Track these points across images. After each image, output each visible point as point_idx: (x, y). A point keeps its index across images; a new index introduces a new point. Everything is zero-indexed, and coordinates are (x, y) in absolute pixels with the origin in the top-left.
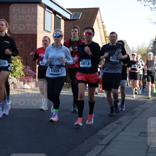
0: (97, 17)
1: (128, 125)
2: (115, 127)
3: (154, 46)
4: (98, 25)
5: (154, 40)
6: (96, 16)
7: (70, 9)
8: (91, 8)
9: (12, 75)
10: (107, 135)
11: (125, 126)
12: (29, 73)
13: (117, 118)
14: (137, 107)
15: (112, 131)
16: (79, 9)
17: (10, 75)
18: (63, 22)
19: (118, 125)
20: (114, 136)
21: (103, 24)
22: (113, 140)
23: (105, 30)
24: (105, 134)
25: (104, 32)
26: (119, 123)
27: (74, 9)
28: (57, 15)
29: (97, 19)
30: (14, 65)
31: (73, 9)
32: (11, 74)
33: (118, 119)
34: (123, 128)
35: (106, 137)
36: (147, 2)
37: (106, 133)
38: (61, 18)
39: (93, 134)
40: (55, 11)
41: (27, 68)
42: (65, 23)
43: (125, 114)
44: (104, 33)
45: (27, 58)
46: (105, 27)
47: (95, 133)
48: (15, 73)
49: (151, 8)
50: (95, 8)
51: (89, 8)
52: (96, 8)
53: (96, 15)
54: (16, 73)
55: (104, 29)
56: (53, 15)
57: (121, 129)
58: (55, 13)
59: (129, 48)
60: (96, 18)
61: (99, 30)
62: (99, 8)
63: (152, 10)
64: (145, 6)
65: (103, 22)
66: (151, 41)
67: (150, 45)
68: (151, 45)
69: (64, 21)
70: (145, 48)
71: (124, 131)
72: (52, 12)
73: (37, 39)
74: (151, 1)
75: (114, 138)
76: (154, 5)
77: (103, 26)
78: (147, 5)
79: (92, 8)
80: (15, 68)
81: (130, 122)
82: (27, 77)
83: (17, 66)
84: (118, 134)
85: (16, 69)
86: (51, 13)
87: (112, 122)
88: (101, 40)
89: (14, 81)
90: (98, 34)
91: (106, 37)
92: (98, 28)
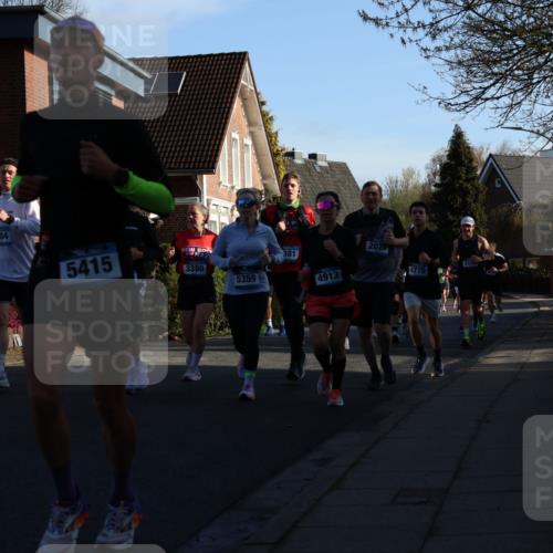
0: (240, 87)
1: (353, 466)
2: (312, 477)
3: (442, 178)
4: (246, 111)
5: (445, 160)
6: (237, 83)
8: (218, 55)
19: (320, 468)
20: (302, 511)
21: (265, 108)
22: (299, 525)
23: (273, 131)
24: (272, 504)
25: (269, 136)
29: (241, 93)
35: (276, 514)
36: (409, 31)
37: (276, 500)
39: (232, 506)
44: (270, 142)
46: (271, 119)
47: (238, 501)
49: (425, 50)
50: (231, 54)
52: (235, 54)
53: (238, 78)
55: (266, 127)
60: (238, 90)
61: (252, 134)
62: (245, 54)
63: (427, 57)
64: (403, 42)
65: (263, 103)
66: (434, 160)
67: (432, 177)
68: (434, 174)
70: (415, 187)
71: (340, 488)
74: (424, 26)
75: (303, 515)
76: (434, 37)
77: (263, 115)
78: (411, 41)
79: (222, 55)
81: (363, 455)
84: (319, 500)
88: (260, 166)
90: (247, 145)
91: (275, 155)
92: (247, 123)
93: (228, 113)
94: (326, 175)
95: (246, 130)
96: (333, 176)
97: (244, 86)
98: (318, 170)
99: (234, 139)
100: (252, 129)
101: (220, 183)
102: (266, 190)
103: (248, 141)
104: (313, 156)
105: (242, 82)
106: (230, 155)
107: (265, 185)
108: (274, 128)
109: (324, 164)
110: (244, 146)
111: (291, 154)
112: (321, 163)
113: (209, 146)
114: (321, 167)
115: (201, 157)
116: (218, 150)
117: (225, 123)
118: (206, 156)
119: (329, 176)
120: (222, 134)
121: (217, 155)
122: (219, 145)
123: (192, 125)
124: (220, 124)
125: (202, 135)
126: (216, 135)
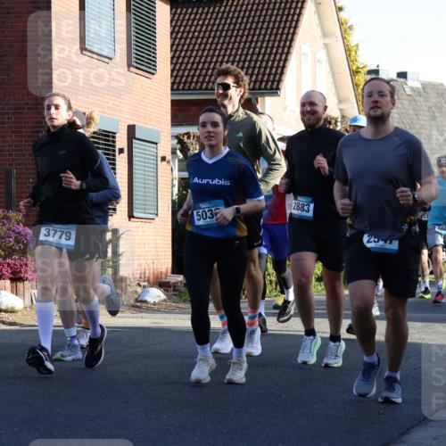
4: (320, 18)
12: (17, 241)
13: (403, 434)
21: (342, 14)
23: (353, 44)
25: (348, 50)
33: (404, 438)
41: (8, 219)
42: (173, 15)
44: (348, 56)
45: (9, 173)
46: (351, 28)
55: (344, 38)
61: (326, 45)
65: (340, 9)
69: (168, 8)
77: (341, 24)
82: (9, 261)
88: (336, 87)
90: (320, 61)
91: (354, 73)
92: (320, 34)
93: (297, 21)
94: (417, 98)
95: (320, 42)
96: (427, 100)
98: (409, 91)
99: (304, 54)
100: (328, 41)
101: (285, 108)
102: (343, 117)
103: (322, 55)
104: (403, 75)
106: (299, 72)
107: (341, 110)
108: (353, 39)
109: (418, 85)
110: (317, 62)
111: (375, 73)
112: (412, 82)
113: (273, 61)
114: (412, 89)
115: (263, 75)
116: (284, 67)
117: (294, 33)
118: (269, 75)
119: (422, 99)
120: (290, 47)
121: (282, 73)
122: (286, 60)
123: (253, 36)
124: (287, 35)
125: (266, 48)
126: (283, 48)
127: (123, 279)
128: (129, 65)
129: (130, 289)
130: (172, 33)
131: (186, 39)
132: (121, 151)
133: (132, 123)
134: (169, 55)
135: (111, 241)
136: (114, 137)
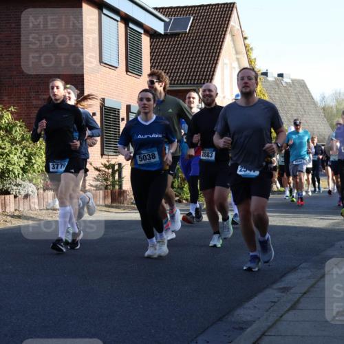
0: (230, 26)
1: (305, 293)
2: (276, 300)
4: (234, 43)
6: (228, 24)
7: (163, 8)
8: (215, 5)
9: (25, 176)
10: (254, 321)
11: (298, 296)
13: (284, 275)
14: (332, 245)
15: (267, 311)
16: (186, 7)
17: (20, 176)
18: (146, 41)
19: (283, 294)
20: (269, 324)
21: (247, 41)
22: (266, 334)
23: (253, 58)
24: (249, 318)
25: (250, 61)
26: (285, 290)
27: (175, 8)
28: (131, 25)
29: (231, 31)
30: (27, 151)
31: (171, 8)
32: (23, 175)
33: (283, 279)
34: (293, 303)
35: (251, 325)
37: (251, 316)
38: (142, 31)
39: (220, 319)
40: (126, 14)
42: (151, 43)
43: (301, 266)
46: (251, 49)
47: (224, 316)
48: (32, 172)
50: (224, 4)
51: (209, 5)
52: (227, 4)
53: (229, 21)
54: (34, 171)
56: (122, 26)
57: (289, 305)
58: (126, 19)
59: (313, 99)
60: (229, 29)
61: (238, 59)
62: (234, 4)
65: (245, 38)
69: (148, 38)
71: (295, 309)
72: (118, 18)
73: (83, 84)
75: (270, 327)
77: (246, 47)
79: (218, 4)
80: (30, 159)
81: (312, 286)
83: (35, 154)
84: (281, 317)
85: (34, 161)
86: (117, 21)
87: (267, 287)
89: (30, 193)
90: (234, 68)
92: (234, 52)
93: (221, 45)
94: (289, 89)
95: (234, 57)
96: (295, 89)
97: (233, 27)
98: (284, 84)
99: (225, 64)
100: (238, 56)
103: (236, 64)
104: (281, 75)
105: (232, 23)
106: (223, 75)
108: (253, 55)
109: (289, 81)
111: (265, 74)
112: (286, 80)
113: (208, 68)
114: (286, 83)
115: (203, 76)
116: (214, 71)
117: (220, 52)
118: (206, 76)
119: (292, 89)
120: (217, 60)
121: (213, 75)
122: (215, 67)
123: (197, 54)
124: (216, 53)
125: (204, 61)
126: (214, 61)
127: (125, 192)
128: (127, 71)
129: (128, 197)
130: (151, 53)
131: (159, 56)
132: (123, 119)
133: (128, 104)
134: (149, 65)
135: (117, 170)
136: (119, 112)
